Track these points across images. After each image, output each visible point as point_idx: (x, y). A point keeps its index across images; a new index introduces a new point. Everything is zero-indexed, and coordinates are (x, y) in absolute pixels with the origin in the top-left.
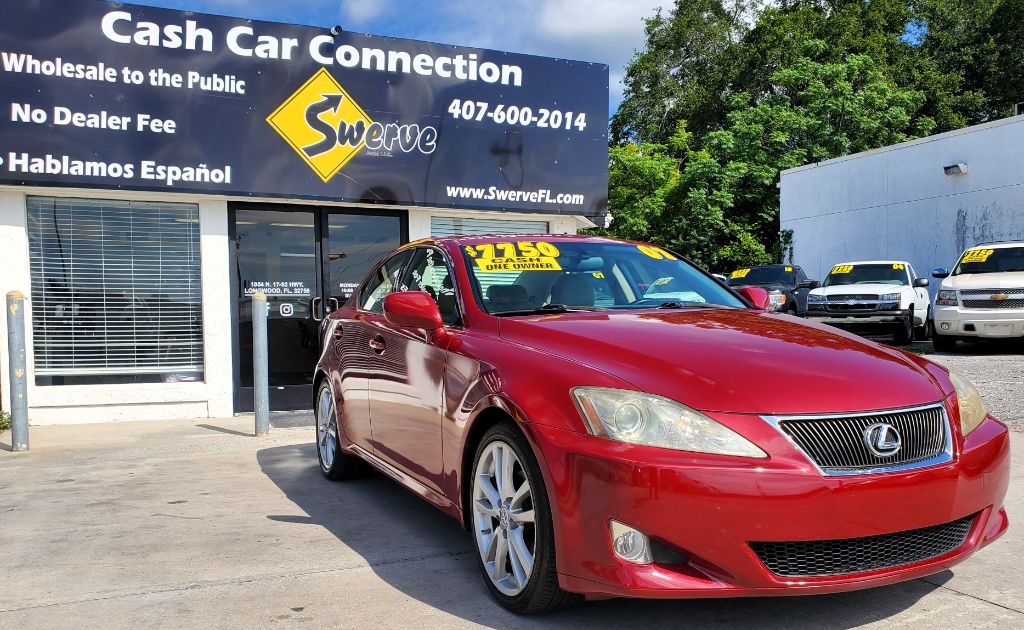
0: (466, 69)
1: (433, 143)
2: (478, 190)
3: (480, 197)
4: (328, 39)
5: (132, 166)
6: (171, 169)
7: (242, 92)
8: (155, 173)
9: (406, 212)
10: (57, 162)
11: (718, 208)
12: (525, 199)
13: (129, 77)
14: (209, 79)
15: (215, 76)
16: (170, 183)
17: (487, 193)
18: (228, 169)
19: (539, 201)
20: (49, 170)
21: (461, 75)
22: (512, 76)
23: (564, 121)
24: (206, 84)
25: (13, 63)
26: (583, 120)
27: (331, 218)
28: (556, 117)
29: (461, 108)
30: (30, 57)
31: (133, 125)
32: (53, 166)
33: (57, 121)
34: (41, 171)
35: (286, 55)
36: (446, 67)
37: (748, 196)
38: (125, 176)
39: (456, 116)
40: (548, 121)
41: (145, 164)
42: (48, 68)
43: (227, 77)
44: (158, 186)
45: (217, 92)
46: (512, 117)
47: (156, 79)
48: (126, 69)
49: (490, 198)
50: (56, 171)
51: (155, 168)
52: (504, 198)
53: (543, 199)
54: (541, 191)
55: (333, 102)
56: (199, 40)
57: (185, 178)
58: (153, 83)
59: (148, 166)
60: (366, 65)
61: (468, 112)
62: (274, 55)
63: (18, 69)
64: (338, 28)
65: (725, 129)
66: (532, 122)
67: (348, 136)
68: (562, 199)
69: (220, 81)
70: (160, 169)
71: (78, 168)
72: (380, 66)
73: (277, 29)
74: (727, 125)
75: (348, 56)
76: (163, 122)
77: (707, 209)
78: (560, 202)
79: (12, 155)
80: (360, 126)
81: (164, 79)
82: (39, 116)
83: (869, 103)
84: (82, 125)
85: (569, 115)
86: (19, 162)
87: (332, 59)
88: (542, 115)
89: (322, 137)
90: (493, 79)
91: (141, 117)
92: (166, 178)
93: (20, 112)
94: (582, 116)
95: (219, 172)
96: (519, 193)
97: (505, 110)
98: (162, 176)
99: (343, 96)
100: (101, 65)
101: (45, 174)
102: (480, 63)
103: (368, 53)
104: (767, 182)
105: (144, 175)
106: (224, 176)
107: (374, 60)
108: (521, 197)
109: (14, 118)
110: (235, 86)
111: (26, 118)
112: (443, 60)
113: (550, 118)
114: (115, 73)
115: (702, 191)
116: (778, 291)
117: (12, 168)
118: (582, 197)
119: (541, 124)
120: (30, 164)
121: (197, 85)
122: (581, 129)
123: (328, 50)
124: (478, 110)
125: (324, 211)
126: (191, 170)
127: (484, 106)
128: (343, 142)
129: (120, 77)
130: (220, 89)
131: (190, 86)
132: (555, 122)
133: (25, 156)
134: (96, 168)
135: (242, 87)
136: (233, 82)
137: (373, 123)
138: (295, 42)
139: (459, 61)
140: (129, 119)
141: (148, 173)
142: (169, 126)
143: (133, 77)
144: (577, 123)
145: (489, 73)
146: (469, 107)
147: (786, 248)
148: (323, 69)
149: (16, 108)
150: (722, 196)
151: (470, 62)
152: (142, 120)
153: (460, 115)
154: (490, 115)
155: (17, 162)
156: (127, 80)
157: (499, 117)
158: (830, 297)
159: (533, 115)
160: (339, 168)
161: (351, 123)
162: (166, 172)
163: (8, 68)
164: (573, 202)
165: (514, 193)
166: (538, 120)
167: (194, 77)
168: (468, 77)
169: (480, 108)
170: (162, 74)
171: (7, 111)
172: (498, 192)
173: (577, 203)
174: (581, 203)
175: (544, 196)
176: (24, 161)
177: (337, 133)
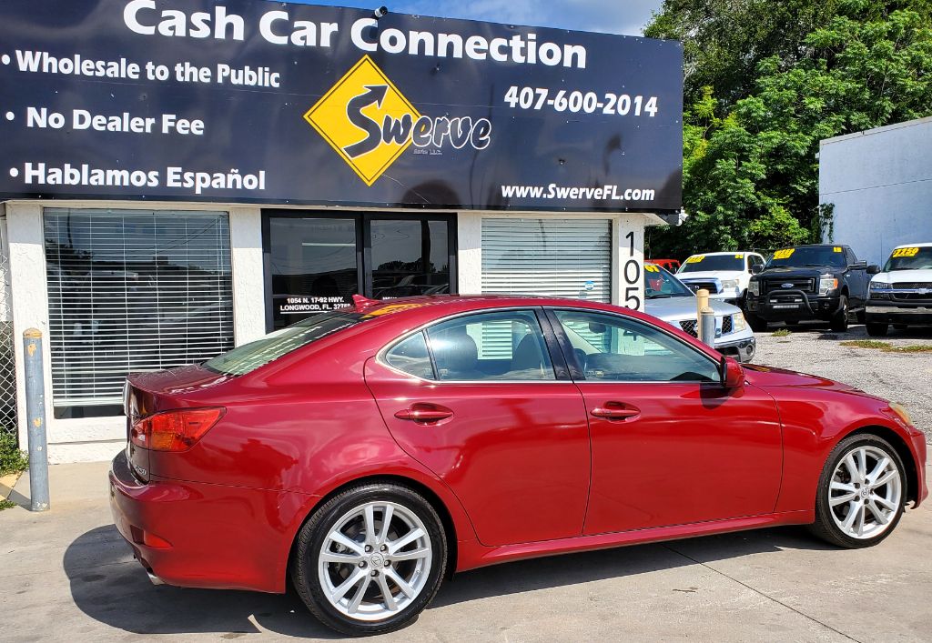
0: (524, 52)
1: (487, 137)
2: (536, 189)
3: (538, 196)
4: (371, 22)
5: (156, 173)
6: (199, 175)
7: (276, 85)
8: (183, 180)
9: (456, 214)
10: (75, 172)
11: (749, 181)
12: (589, 196)
13: (154, 72)
14: (241, 72)
15: (247, 68)
16: (198, 191)
17: (546, 191)
18: (262, 173)
19: (605, 198)
20: (68, 181)
21: (518, 58)
22: (575, 57)
23: (633, 106)
24: (237, 77)
25: (28, 62)
26: (654, 105)
27: (375, 224)
28: (624, 101)
29: (518, 96)
30: (46, 54)
31: (157, 127)
32: (72, 176)
33: (76, 126)
34: (59, 182)
35: (326, 42)
36: (502, 50)
37: (780, 167)
38: (150, 184)
39: (513, 105)
40: (615, 107)
41: (171, 170)
42: (66, 66)
43: (260, 69)
44: (186, 195)
45: (249, 86)
46: (575, 105)
47: (183, 74)
48: (150, 64)
49: (550, 197)
50: (75, 182)
51: (182, 174)
52: (565, 197)
53: (609, 196)
54: (606, 187)
55: (377, 94)
56: (230, 28)
57: (215, 186)
58: (179, 78)
59: (175, 173)
60: (413, 50)
61: (526, 101)
62: (311, 42)
63: (34, 68)
64: (383, 10)
65: (755, 96)
66: (597, 109)
68: (629, 194)
69: (253, 73)
70: (188, 175)
71: (100, 178)
72: (429, 52)
73: (317, 15)
74: (756, 91)
75: (393, 41)
76: (190, 123)
77: (737, 182)
78: (628, 198)
79: (28, 166)
80: (407, 119)
81: (191, 74)
82: (56, 121)
83: (916, 64)
84: (103, 128)
85: (639, 100)
86: (35, 173)
87: (376, 45)
88: (609, 100)
89: (364, 135)
90: (554, 62)
91: (166, 117)
92: (195, 186)
93: (37, 117)
94: (653, 100)
95: (253, 177)
96: (582, 190)
97: (567, 96)
98: (189, 184)
99: (388, 87)
100: (123, 61)
101: (63, 185)
102: (539, 43)
103: (415, 37)
104: (803, 152)
105: (170, 183)
106: (256, 182)
107: (422, 44)
108: (584, 194)
109: (30, 124)
110: (267, 78)
111: (42, 124)
112: (498, 42)
113: (618, 104)
114: (138, 69)
115: (731, 161)
116: (827, 275)
117: (28, 180)
118: (653, 192)
119: (608, 110)
120: (47, 174)
121: (227, 79)
122: (652, 115)
123: (372, 35)
124: (537, 97)
125: (366, 217)
126: (222, 176)
127: (544, 92)
128: (388, 140)
129: (143, 72)
130: (253, 83)
131: (220, 80)
132: (623, 107)
133: (42, 166)
134: (118, 177)
135: (277, 80)
136: (267, 75)
137: (421, 117)
138: (335, 27)
139: (516, 43)
140: (153, 121)
141: (175, 181)
142: (197, 127)
143: (157, 72)
144: (647, 109)
145: (550, 54)
146: (527, 95)
147: (826, 223)
148: (366, 56)
149: (32, 112)
150: (754, 168)
151: (529, 43)
152: (167, 121)
153: (518, 104)
154: (550, 102)
155: (33, 173)
156: (150, 77)
157: (561, 104)
158: (897, 285)
160: (383, 170)
161: (397, 117)
162: (194, 179)
163: (23, 67)
164: (643, 199)
165: (576, 189)
166: (604, 106)
167: (224, 70)
168: (526, 59)
169: (540, 95)
170: (189, 68)
171: (21, 116)
172: (558, 189)
173: (647, 199)
174: (652, 199)
175: (609, 192)
176: (41, 172)
177: (382, 130)
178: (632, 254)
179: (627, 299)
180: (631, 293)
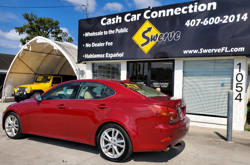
0: (193, 9)
1: (179, 36)
2: (196, 50)
4: (149, 11)
5: (104, 55)
6: (111, 54)
7: (127, 32)
8: (108, 56)
9: (174, 60)
10: (92, 55)
15: (121, 29)
16: (111, 58)
17: (200, 51)
18: (123, 53)
19: (222, 51)
21: (191, 11)
22: (212, 7)
23: (236, 18)
24: (119, 31)
27: (152, 64)
28: (232, 17)
29: (190, 23)
30: (89, 33)
31: (105, 45)
33: (93, 46)
34: (90, 58)
35: (138, 19)
36: (185, 10)
38: (103, 57)
39: (188, 26)
40: (228, 20)
41: (107, 54)
42: (92, 34)
43: (124, 28)
44: (109, 59)
45: (121, 33)
46: (211, 22)
47: (110, 32)
48: (105, 31)
49: (200, 53)
50: (92, 57)
51: (108, 54)
52: (206, 52)
53: (224, 51)
54: (223, 48)
55: (149, 29)
56: (119, 20)
57: (114, 57)
58: (109, 33)
60: (160, 16)
61: (193, 24)
62: (135, 19)
66: (220, 22)
67: (153, 39)
68: (233, 50)
69: (123, 30)
70: (109, 54)
71: (95, 56)
72: (164, 15)
73: (136, 12)
75: (154, 15)
80: (157, 35)
82: (90, 45)
84: (96, 46)
85: (239, 16)
86: (86, 56)
87: (150, 17)
88: (225, 18)
89: (146, 41)
90: (204, 10)
91: (106, 42)
93: (88, 45)
94: (246, 15)
95: (121, 54)
96: (213, 50)
97: (208, 20)
99: (153, 27)
100: (100, 31)
103: (160, 12)
105: (106, 57)
106: (121, 55)
108: (214, 51)
109: (86, 47)
110: (125, 30)
111: (88, 47)
112: (185, 8)
113: (229, 19)
114: (103, 33)
117: (85, 58)
118: (244, 48)
119: (225, 22)
120: (88, 56)
121: (117, 32)
123: (149, 14)
124: (197, 22)
126: (115, 54)
128: (151, 41)
131: (116, 33)
132: (231, 19)
133: (87, 54)
134: (98, 56)
135: (127, 30)
136: (125, 29)
137: (161, 34)
138: (140, 14)
139: (191, 6)
140: (104, 43)
141: (107, 56)
142: (111, 44)
143: (106, 33)
144: (242, 18)
145: (202, 8)
146: (193, 22)
148: (147, 20)
151: (195, 6)
154: (202, 23)
156: (105, 34)
157: (206, 23)
159: (221, 19)
160: (150, 49)
161: (154, 35)
162: (110, 55)
163: (86, 36)
164: (239, 51)
165: (211, 50)
166: (223, 21)
167: (117, 30)
168: (193, 11)
169: (198, 21)
170: (111, 31)
171: (85, 45)
172: (204, 50)
173: (241, 51)
174: (243, 50)
175: (224, 50)
176: (87, 56)
177: (150, 39)
178: (240, 71)
179: (237, 87)
180: (238, 85)
